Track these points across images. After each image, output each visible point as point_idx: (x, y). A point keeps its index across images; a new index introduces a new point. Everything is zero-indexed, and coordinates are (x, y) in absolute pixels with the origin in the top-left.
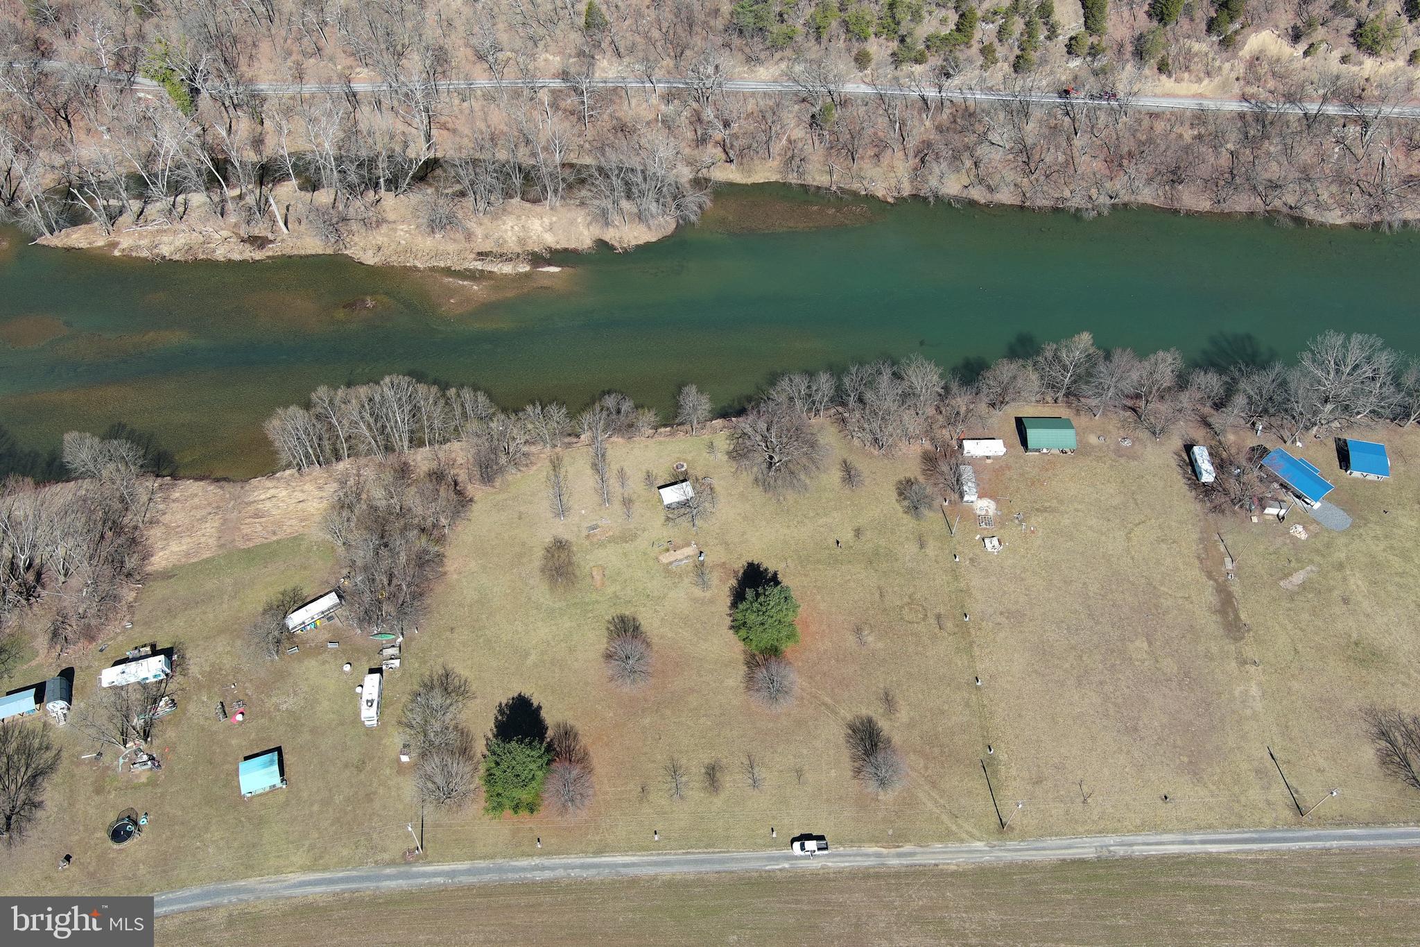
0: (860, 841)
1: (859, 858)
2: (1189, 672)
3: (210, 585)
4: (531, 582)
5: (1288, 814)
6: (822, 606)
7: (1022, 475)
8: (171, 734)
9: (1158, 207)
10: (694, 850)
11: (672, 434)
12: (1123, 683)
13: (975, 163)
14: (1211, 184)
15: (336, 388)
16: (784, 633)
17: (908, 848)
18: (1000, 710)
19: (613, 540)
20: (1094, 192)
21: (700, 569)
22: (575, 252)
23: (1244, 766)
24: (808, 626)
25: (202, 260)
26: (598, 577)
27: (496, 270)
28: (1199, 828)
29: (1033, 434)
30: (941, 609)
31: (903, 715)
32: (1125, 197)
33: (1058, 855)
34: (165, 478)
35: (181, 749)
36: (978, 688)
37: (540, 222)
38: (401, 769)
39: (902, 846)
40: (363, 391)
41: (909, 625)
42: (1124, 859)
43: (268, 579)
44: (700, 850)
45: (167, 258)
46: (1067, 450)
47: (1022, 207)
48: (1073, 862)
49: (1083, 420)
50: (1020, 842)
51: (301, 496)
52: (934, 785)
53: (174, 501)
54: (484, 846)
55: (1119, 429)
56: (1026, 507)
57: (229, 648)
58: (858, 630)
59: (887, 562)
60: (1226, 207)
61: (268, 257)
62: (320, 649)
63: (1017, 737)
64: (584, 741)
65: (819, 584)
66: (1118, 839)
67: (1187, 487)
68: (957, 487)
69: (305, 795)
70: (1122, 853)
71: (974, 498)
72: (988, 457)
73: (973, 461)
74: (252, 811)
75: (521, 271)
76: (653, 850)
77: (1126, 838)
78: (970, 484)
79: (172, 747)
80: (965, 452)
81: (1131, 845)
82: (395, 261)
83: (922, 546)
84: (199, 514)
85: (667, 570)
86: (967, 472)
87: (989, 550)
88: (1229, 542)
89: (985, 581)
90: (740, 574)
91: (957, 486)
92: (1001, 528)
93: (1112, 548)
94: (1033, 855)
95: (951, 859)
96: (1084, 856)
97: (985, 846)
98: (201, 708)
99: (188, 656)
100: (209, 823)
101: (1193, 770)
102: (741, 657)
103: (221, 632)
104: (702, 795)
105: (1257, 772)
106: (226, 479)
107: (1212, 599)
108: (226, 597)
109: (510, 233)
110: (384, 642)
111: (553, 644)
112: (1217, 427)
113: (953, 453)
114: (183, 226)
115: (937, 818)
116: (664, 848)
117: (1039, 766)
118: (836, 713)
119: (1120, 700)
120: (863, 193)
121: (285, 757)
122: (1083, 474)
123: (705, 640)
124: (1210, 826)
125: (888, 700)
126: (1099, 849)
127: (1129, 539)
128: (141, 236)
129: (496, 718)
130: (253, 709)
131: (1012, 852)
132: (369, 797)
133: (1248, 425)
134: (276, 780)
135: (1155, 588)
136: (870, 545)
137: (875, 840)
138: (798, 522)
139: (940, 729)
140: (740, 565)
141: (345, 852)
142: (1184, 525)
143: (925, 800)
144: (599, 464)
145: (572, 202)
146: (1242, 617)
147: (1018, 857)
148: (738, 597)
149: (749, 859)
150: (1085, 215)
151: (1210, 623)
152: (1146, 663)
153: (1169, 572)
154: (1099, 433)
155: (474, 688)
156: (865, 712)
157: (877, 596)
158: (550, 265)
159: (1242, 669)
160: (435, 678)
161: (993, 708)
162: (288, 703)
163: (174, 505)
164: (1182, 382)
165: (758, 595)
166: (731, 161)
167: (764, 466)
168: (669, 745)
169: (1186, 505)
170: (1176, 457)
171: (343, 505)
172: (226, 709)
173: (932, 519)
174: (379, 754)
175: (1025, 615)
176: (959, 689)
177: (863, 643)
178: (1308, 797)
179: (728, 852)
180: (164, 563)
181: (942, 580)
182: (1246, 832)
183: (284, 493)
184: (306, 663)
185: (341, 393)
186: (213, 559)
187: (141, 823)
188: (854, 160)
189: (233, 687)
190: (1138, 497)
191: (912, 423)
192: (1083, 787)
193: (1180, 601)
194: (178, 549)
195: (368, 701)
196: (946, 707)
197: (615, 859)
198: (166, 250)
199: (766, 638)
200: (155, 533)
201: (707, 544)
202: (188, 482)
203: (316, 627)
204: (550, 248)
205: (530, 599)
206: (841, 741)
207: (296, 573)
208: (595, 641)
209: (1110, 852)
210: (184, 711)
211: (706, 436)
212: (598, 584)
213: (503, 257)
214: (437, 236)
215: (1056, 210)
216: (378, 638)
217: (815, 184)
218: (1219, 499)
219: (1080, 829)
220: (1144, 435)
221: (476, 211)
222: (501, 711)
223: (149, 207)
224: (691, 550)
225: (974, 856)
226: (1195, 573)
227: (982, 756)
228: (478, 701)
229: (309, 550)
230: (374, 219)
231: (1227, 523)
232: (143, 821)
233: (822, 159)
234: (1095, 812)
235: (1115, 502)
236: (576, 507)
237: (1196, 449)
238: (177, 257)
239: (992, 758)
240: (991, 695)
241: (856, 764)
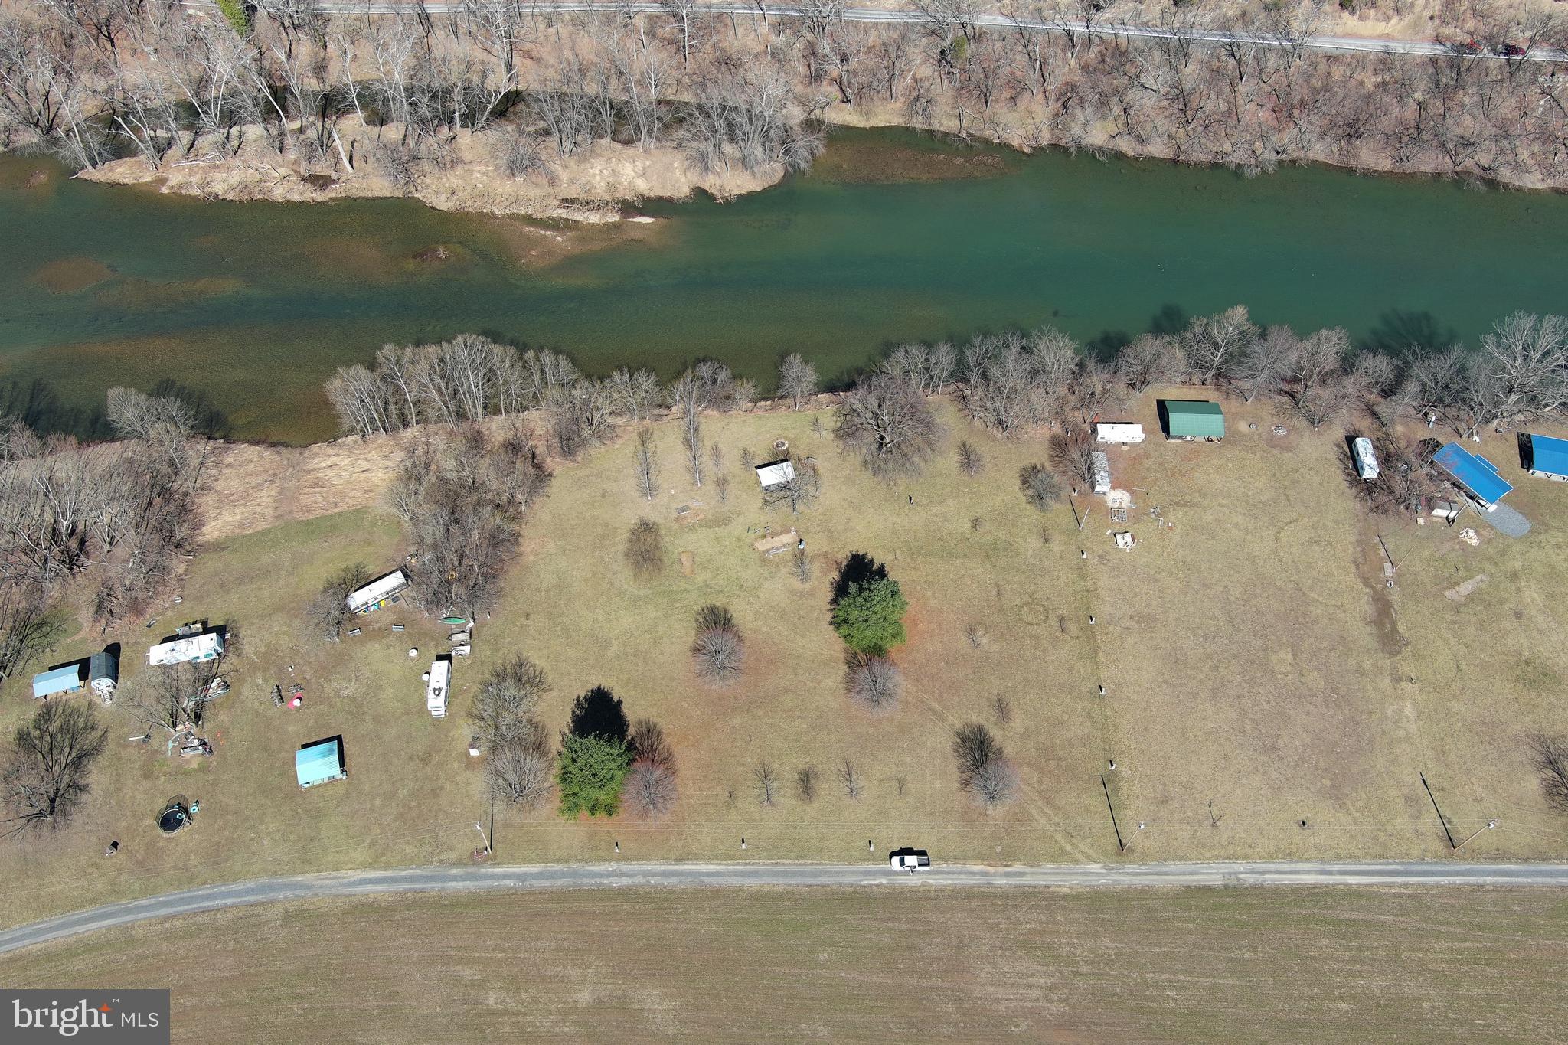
0: (965, 858)
1: (963, 876)
2: (1337, 688)
3: (266, 559)
4: (614, 567)
5: (1439, 846)
6: (933, 603)
7: (1161, 464)
8: (223, 718)
9: (1331, 165)
10: (784, 861)
11: (773, 408)
12: (1263, 697)
13: (1125, 110)
14: (1393, 139)
15: (403, 348)
16: (890, 631)
17: (1017, 867)
18: (1125, 722)
19: (705, 524)
20: (1258, 145)
21: (799, 558)
22: (670, 201)
23: (1393, 792)
24: (916, 625)
25: (259, 200)
26: (687, 564)
27: (582, 219)
28: (1338, 857)
29: (1175, 419)
30: (1064, 611)
31: (1018, 724)
32: (1293, 153)
33: (1181, 881)
34: (218, 441)
35: (235, 734)
36: (1103, 696)
37: (632, 166)
38: (470, 764)
39: (1010, 866)
40: (432, 351)
41: (1028, 627)
42: (1254, 887)
43: (328, 555)
44: (791, 862)
45: (221, 197)
46: (1214, 438)
47: (1175, 162)
48: (1198, 889)
49: (1233, 405)
50: (1141, 865)
51: (365, 465)
52: (1048, 800)
53: (227, 466)
54: (558, 848)
55: (1273, 416)
56: (1165, 500)
57: (286, 628)
58: (971, 631)
59: (1006, 556)
60: (1408, 167)
61: (331, 198)
62: (383, 632)
63: (1143, 753)
64: (668, 740)
65: (930, 578)
66: (1249, 866)
67: (1346, 484)
68: (1088, 477)
69: (367, 787)
70: (1252, 881)
71: (1106, 489)
72: (1124, 444)
73: (1107, 447)
74: (310, 803)
75: (609, 221)
76: (740, 859)
77: (1258, 865)
78: (1102, 473)
79: (225, 732)
80: (1099, 437)
81: (1263, 873)
82: (471, 206)
83: (1046, 541)
84: (254, 481)
85: (763, 558)
86: (1100, 460)
87: (1121, 546)
88: (1390, 546)
89: (1115, 581)
90: (843, 566)
91: (1088, 475)
92: (1135, 523)
93: (1258, 549)
94: (1153, 880)
95: (1065, 881)
96: (1210, 883)
97: (1101, 868)
98: (256, 691)
99: (241, 635)
100: (264, 813)
101: (1336, 794)
102: (842, 656)
103: (277, 609)
104: (795, 802)
105: (1407, 799)
106: (284, 444)
107: (1367, 609)
108: (283, 573)
109: (598, 178)
110: (454, 627)
111: (636, 634)
112: (1384, 417)
113: (1086, 438)
114: (238, 162)
115: (1051, 836)
116: (752, 857)
117: (1165, 785)
118: (944, 720)
119: (1258, 716)
120: (996, 141)
121: (346, 746)
122: (1230, 465)
123: (803, 636)
124: (1351, 856)
125: (1002, 708)
126: (1227, 876)
127: (1278, 539)
128: (191, 172)
129: (574, 712)
130: (312, 694)
131: (1132, 876)
132: (435, 793)
133: (1420, 416)
134: (336, 770)
135: (1304, 594)
136: (989, 537)
137: (981, 857)
138: (910, 510)
139: (1058, 741)
140: (843, 556)
141: (408, 850)
142: (1341, 526)
143: (1037, 817)
144: (691, 439)
145: (669, 143)
146: (1401, 628)
147: (1137, 882)
148: (841, 590)
149: (843, 873)
150: (1247, 172)
151: (1364, 635)
152: (1290, 677)
153: (1321, 577)
154: (1250, 420)
155: (550, 679)
156: (975, 719)
157: (994, 593)
158: (642, 215)
159: (1397, 686)
160: (508, 667)
161: (1117, 720)
162: (349, 689)
163: (227, 471)
164: (1347, 365)
165: (861, 590)
166: (848, 101)
167: (874, 447)
168: (761, 747)
169: (1344, 503)
170: (1336, 449)
171: (411, 476)
172: (283, 693)
173: (1059, 511)
174: (447, 747)
175: (1158, 619)
176: (1080, 698)
177: (976, 645)
178: (1462, 827)
179: (821, 864)
180: (216, 534)
181: (1067, 578)
182: (1391, 864)
183: (346, 461)
184: (369, 646)
185: (409, 351)
186: (269, 531)
187: (192, 811)
188: (987, 103)
189: (290, 669)
190: (1292, 493)
191: (1042, 404)
192: (1213, 808)
193: (1332, 610)
194: (231, 519)
195: (435, 690)
196: (1065, 717)
197: (698, 867)
198: (218, 189)
199: (868, 636)
200: (207, 502)
201: (807, 531)
202: (243, 446)
203: (380, 608)
204: (643, 196)
205: (612, 585)
206: (948, 749)
207: (358, 549)
208: (683, 632)
209: (1239, 879)
210: (238, 693)
211: (811, 412)
212: (687, 571)
213: (590, 205)
214: (518, 179)
215: (1214, 166)
216: (447, 622)
217: (942, 129)
218: (1382, 497)
219: (1208, 854)
220: (1301, 423)
221: (561, 152)
222: (578, 704)
223: (200, 139)
224: (790, 538)
225: (1089, 878)
226: (1351, 579)
227: (1102, 771)
228: (554, 694)
229: (373, 524)
230: (449, 159)
231: (1389, 525)
232: (194, 810)
233: (951, 101)
234: (1225, 837)
235: (1266, 497)
236: (665, 486)
237: (1359, 441)
238: (231, 196)
239: (1113, 773)
240: (1116, 707)
241: (964, 776)
